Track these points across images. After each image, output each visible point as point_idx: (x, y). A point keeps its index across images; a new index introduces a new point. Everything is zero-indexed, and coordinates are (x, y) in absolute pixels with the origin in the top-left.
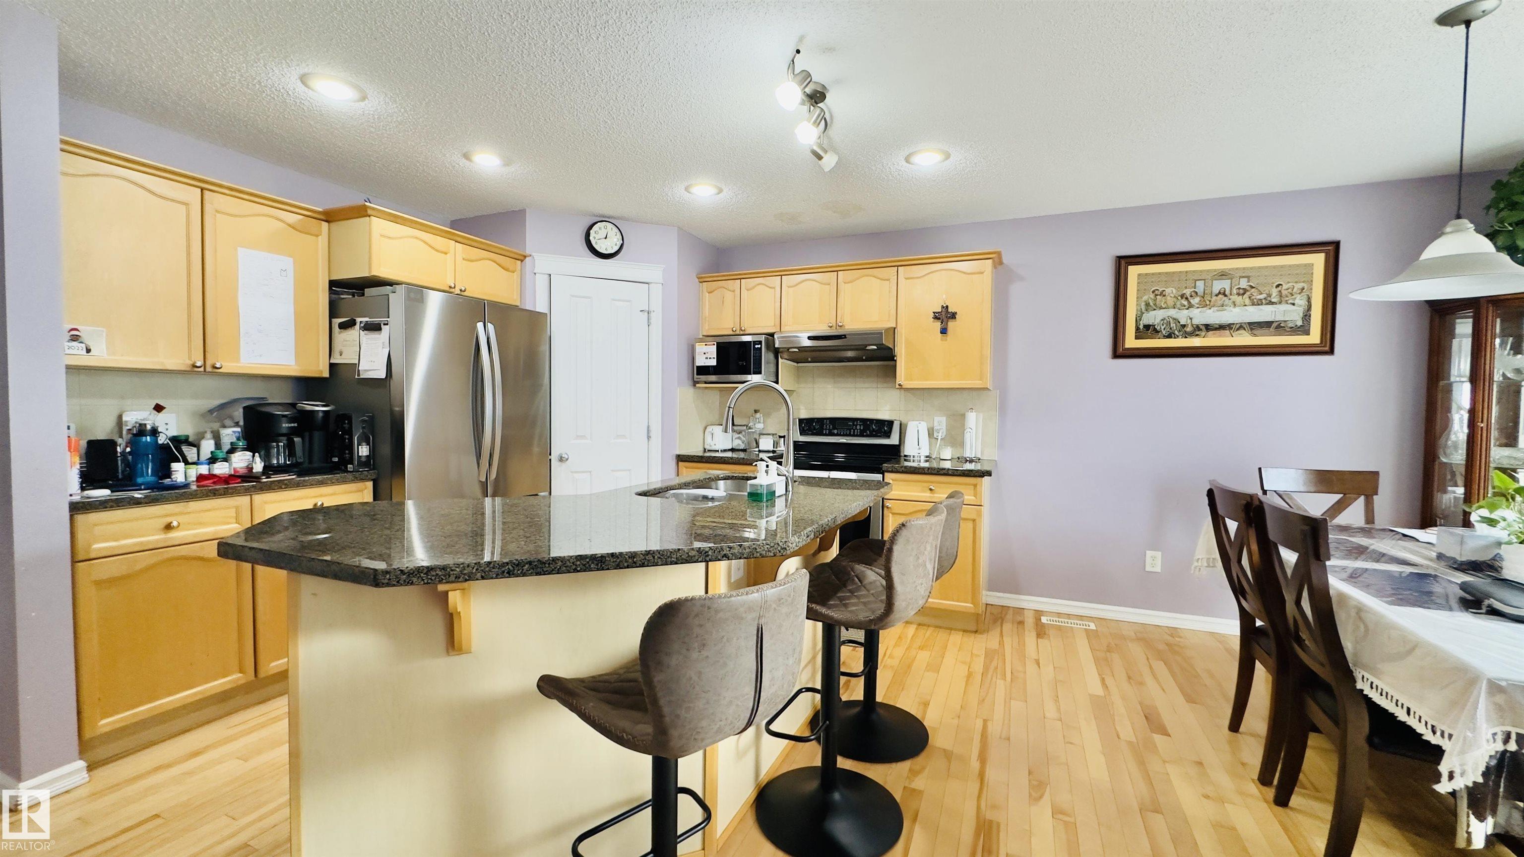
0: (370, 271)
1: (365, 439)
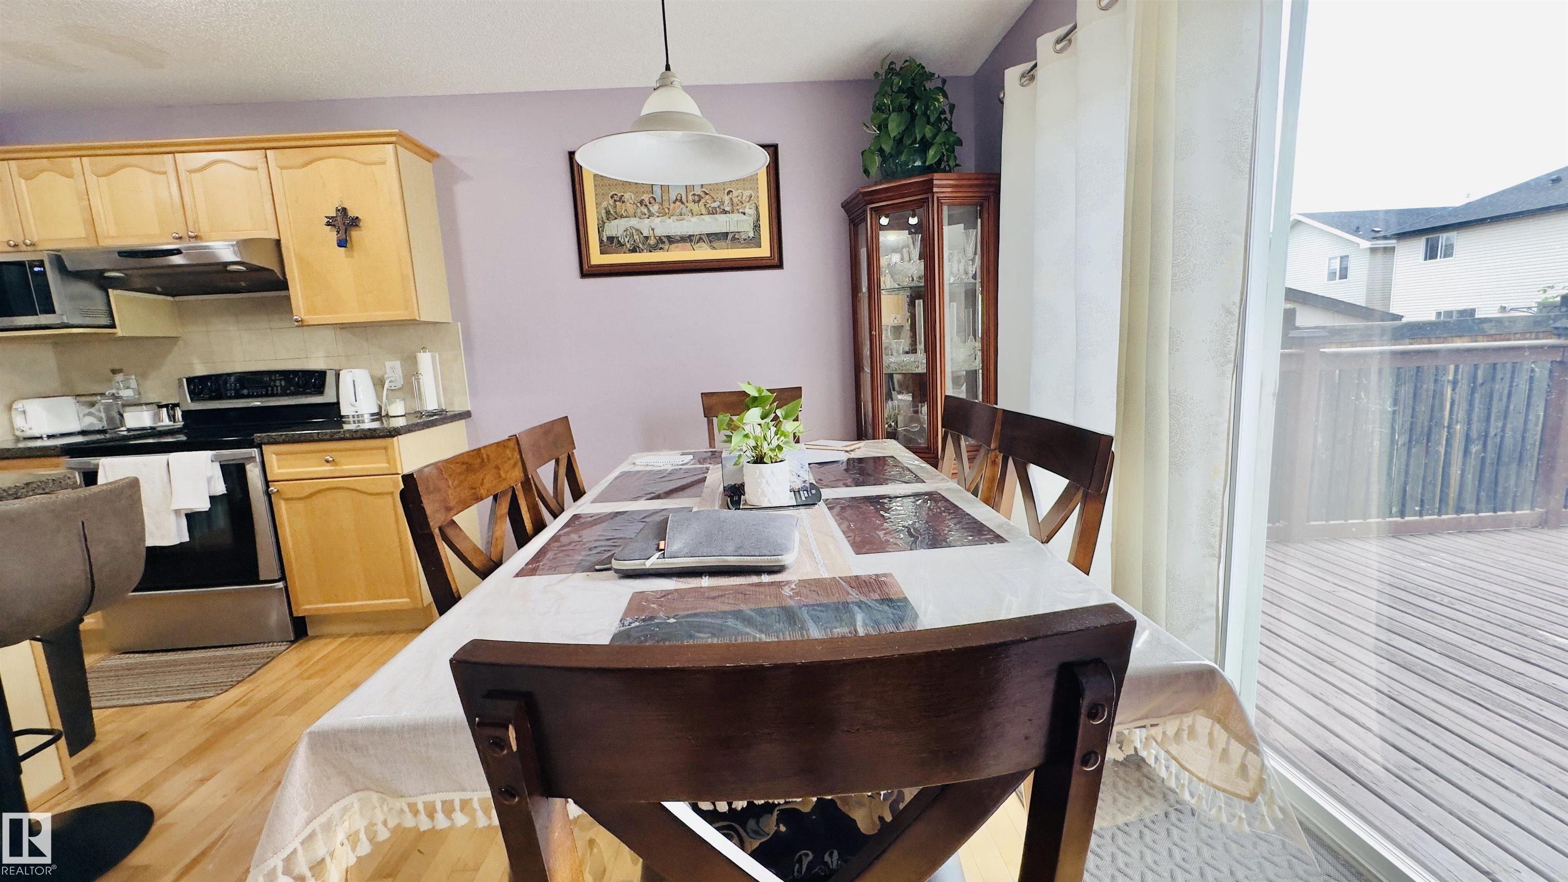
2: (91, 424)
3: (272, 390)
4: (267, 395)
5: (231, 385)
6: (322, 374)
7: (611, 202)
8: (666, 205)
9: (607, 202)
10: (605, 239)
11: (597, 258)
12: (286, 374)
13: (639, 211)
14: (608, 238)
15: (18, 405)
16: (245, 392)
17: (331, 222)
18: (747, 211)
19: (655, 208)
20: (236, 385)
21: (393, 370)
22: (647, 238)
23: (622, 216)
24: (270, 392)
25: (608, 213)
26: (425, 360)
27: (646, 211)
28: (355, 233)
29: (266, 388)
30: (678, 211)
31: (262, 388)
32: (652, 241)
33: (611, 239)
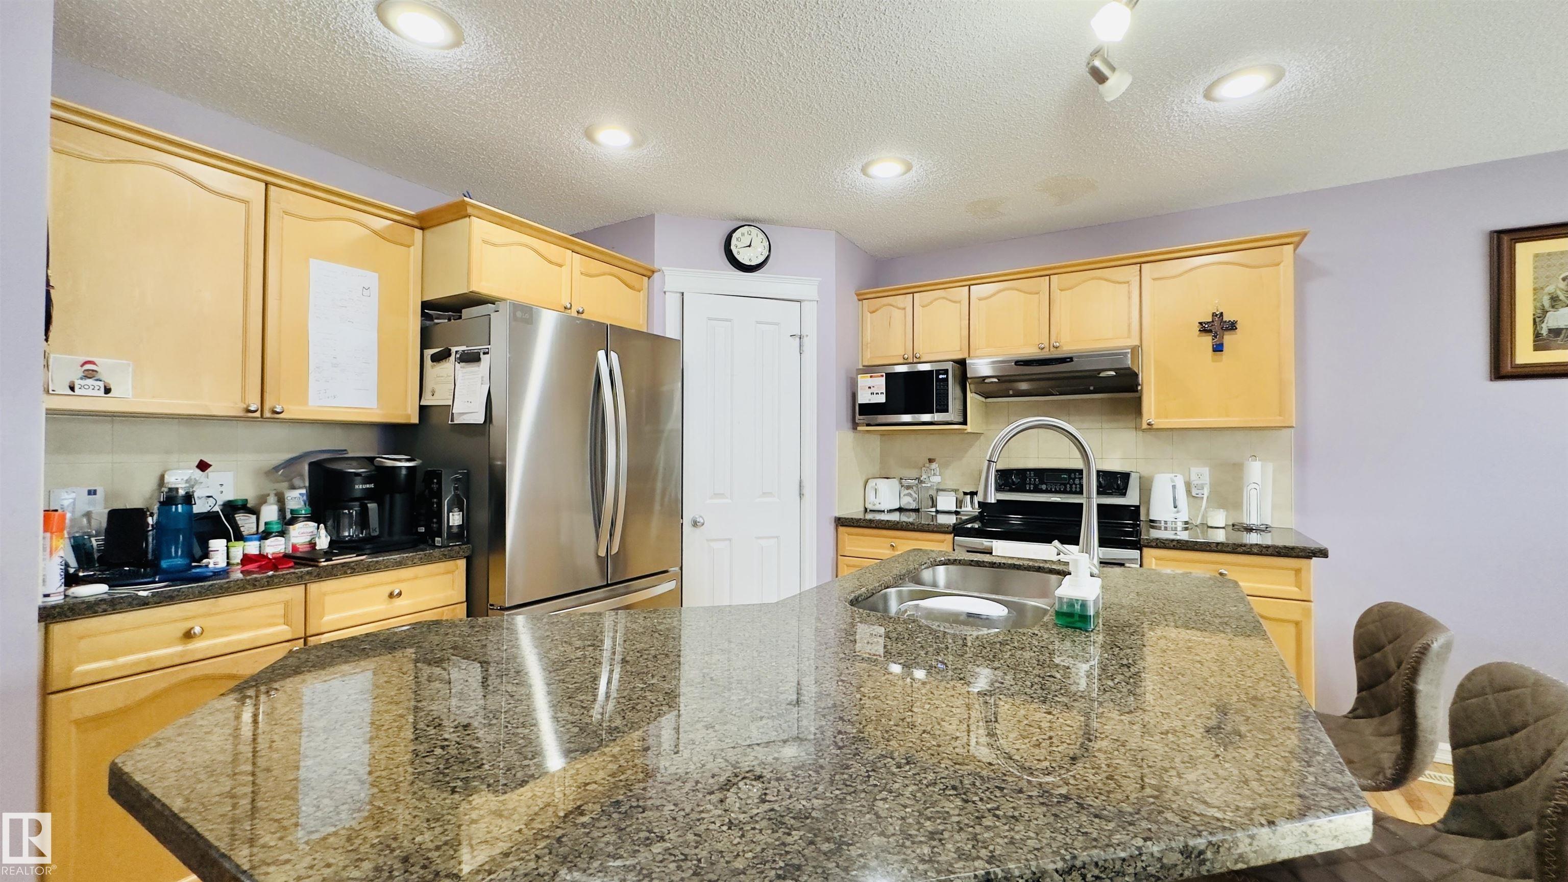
0: (468, 287)
1: (457, 503)
2: (909, 503)
3: (1071, 487)
4: (1065, 492)
5: (1030, 480)
6: (1126, 476)
7: (1563, 285)
9: (1555, 287)
11: (1526, 355)
15: (871, 483)
16: (1044, 487)
17: (1205, 329)
20: (1035, 480)
21: (1202, 475)
24: (1068, 489)
25: (1555, 299)
26: (1255, 467)
29: (1065, 485)
31: (1061, 484)
33: (1558, 332)
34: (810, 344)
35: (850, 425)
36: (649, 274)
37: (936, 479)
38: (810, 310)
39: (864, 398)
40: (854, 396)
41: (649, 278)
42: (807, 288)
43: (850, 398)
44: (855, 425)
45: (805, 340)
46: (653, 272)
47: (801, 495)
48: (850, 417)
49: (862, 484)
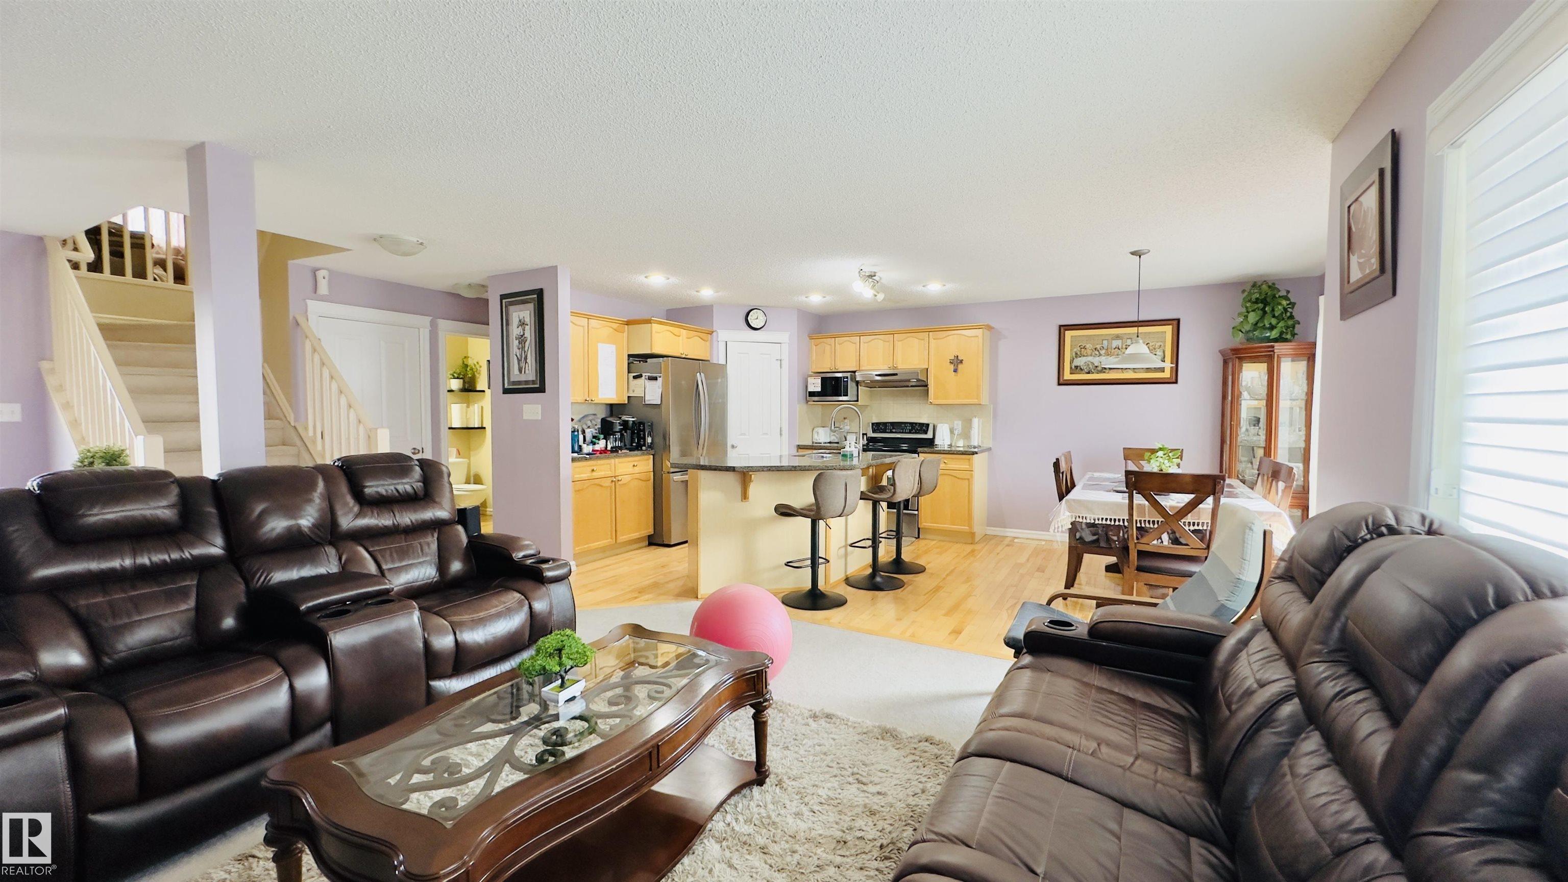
0: (651, 350)
1: (650, 434)
3: (905, 431)
4: (903, 433)
6: (928, 425)
7: (1079, 349)
8: (1110, 350)
9: (1077, 349)
10: (1073, 367)
11: (1067, 376)
12: (912, 424)
13: (1093, 354)
14: (1075, 367)
15: (816, 430)
16: (894, 430)
17: (951, 362)
18: (1157, 353)
19: (1103, 352)
20: (891, 427)
21: (958, 425)
22: (1097, 367)
23: (1084, 356)
25: (1076, 354)
26: (976, 421)
27: (1097, 353)
28: (960, 366)
29: (903, 429)
30: (1116, 353)
32: (1099, 368)
33: (1076, 367)
34: (785, 364)
35: (805, 401)
36: (711, 333)
37: (847, 428)
38: (785, 348)
39: (811, 389)
40: (807, 387)
41: (711, 334)
42: (784, 337)
43: (805, 388)
44: (807, 402)
45: (783, 362)
46: (713, 332)
47: (781, 434)
48: (805, 397)
49: (811, 430)
